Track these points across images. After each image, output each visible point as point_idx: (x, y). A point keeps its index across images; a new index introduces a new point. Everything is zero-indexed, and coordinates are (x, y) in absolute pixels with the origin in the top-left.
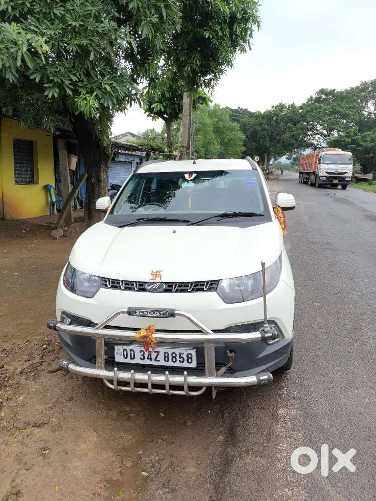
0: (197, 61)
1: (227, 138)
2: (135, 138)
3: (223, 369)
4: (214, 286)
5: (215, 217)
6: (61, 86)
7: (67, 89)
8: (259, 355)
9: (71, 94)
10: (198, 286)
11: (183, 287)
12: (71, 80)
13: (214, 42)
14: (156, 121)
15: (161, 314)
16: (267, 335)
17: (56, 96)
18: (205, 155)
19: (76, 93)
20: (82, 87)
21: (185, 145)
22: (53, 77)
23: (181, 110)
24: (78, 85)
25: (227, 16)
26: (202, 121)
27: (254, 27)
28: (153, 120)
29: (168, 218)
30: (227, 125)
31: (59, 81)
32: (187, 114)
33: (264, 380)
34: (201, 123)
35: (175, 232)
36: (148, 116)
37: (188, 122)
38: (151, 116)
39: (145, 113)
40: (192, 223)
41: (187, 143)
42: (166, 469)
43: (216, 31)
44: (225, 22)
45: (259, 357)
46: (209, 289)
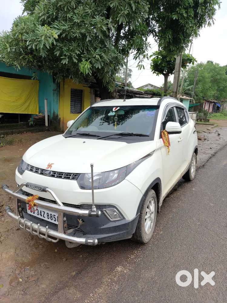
0: (169, 36)
1: (222, 86)
2: (153, 87)
3: (71, 230)
4: (77, 177)
5: (114, 135)
6: (70, 58)
7: (74, 59)
8: (102, 226)
9: (77, 62)
10: (68, 176)
11: (60, 175)
12: (76, 54)
13: (181, 22)
14: (159, 76)
15: (38, 189)
16: (92, 213)
17: (67, 63)
18: (203, 97)
19: (80, 60)
20: (84, 57)
21: (174, 91)
22: (66, 53)
23: (174, 68)
24: (82, 57)
25: (191, 2)
26: (203, 75)
27: (216, 7)
28: (157, 75)
29: (90, 134)
30: (223, 77)
31: (69, 54)
32: (178, 70)
33: (90, 242)
34: (202, 76)
35: (84, 142)
36: (153, 73)
37: (177, 76)
38: (156, 73)
39: (152, 71)
40: (101, 137)
41: (176, 90)
42: (32, 281)
43: (182, 15)
44: (190, 7)
45: (102, 228)
46: (73, 179)
